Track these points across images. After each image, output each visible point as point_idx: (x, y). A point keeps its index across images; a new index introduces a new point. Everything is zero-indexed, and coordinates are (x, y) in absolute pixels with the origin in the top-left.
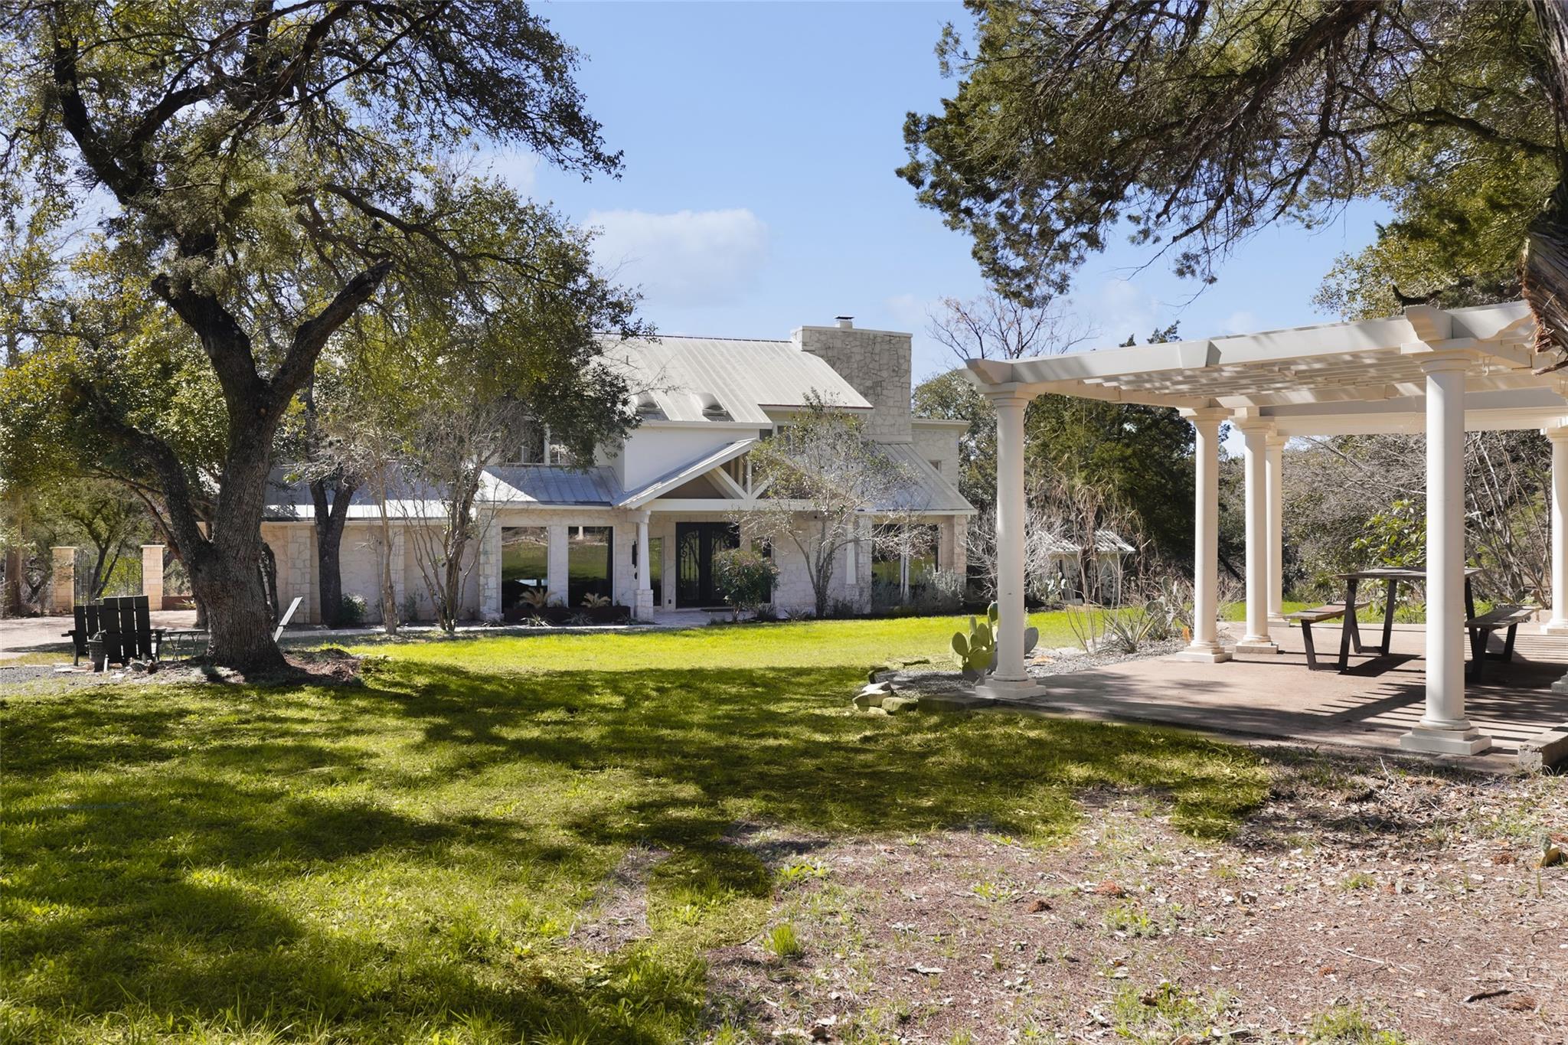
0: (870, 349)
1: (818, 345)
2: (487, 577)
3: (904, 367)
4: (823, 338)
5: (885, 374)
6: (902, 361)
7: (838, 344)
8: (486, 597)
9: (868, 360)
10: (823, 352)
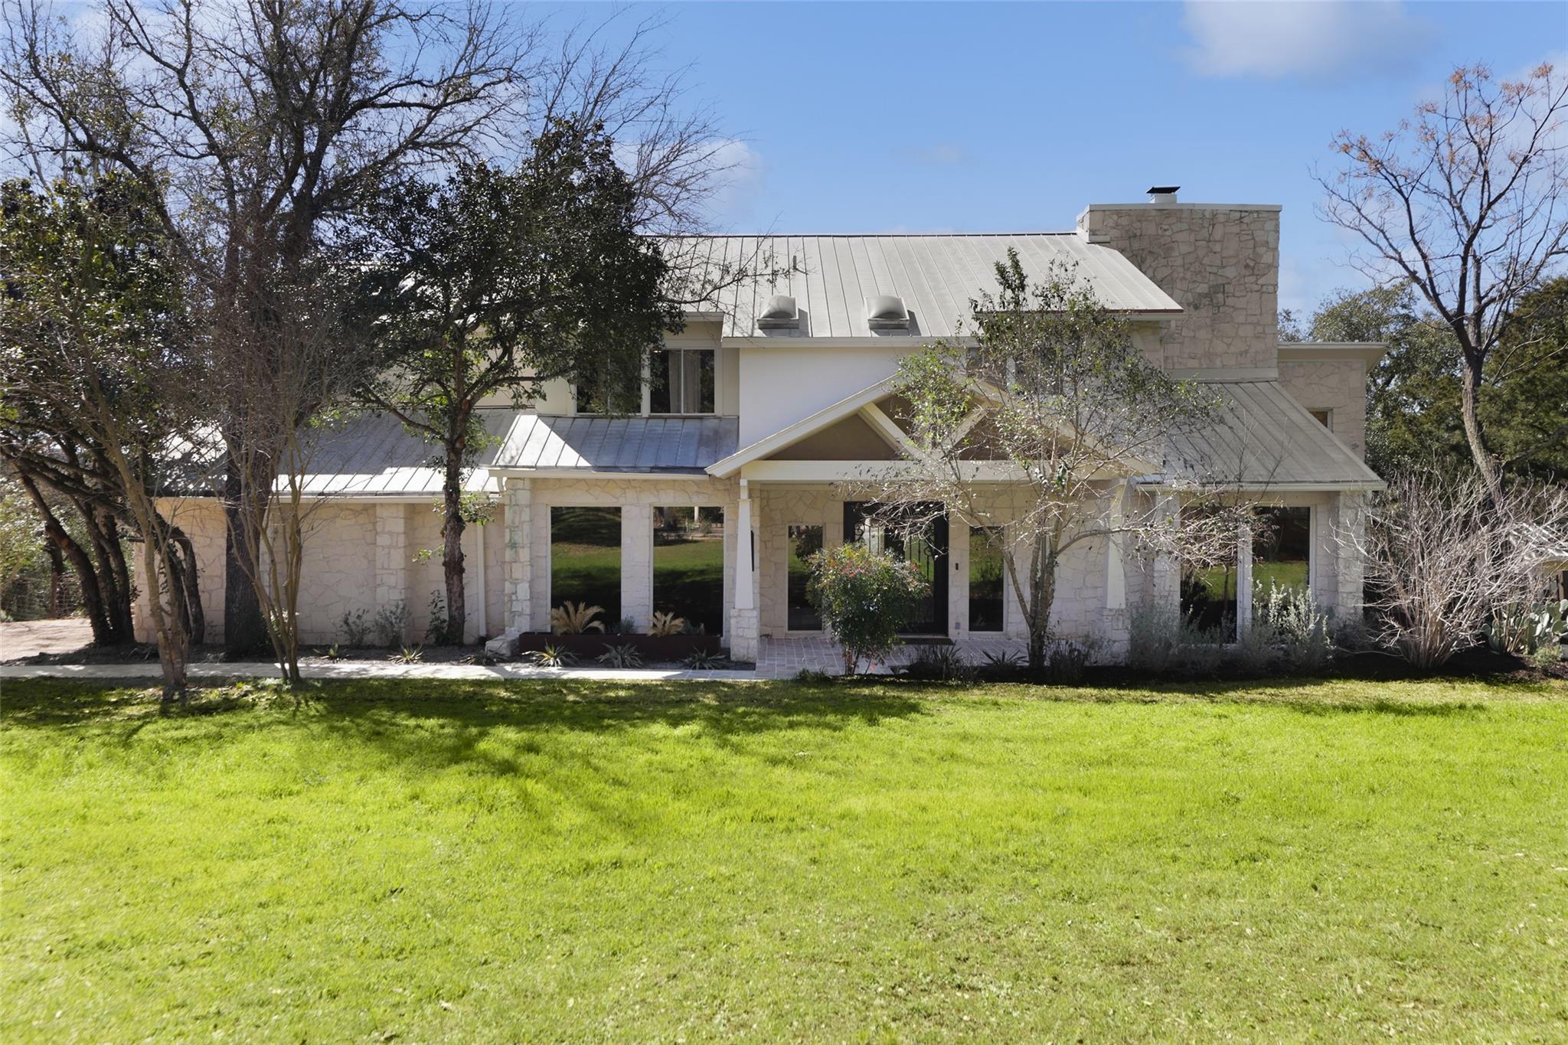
0: (1205, 233)
1: (1115, 233)
2: (515, 583)
3: (1267, 258)
4: (1124, 221)
5: (1231, 272)
6: (1261, 250)
7: (1151, 229)
8: (513, 614)
9: (1201, 253)
10: (1125, 244)
